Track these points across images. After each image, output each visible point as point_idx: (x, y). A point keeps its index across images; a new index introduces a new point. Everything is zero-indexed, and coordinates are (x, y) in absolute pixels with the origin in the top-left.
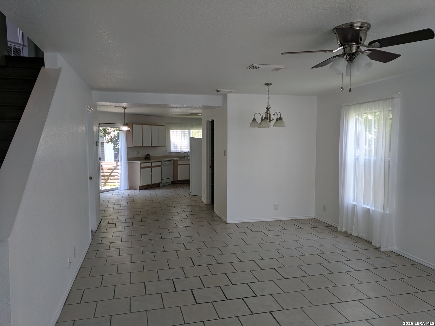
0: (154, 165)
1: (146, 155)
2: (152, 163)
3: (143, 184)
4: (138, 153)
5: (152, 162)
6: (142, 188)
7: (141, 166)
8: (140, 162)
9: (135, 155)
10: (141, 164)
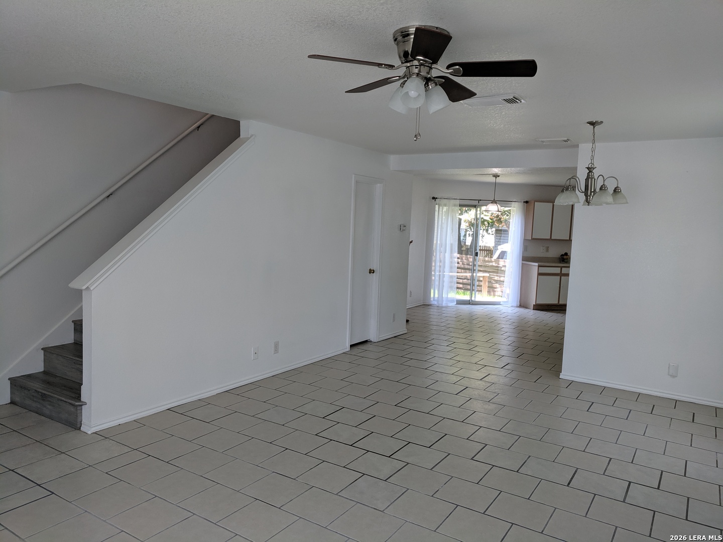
0: (565, 273)
1: (562, 255)
2: (563, 269)
3: (540, 302)
4: (547, 250)
5: (562, 267)
6: (539, 307)
7: (539, 272)
8: (537, 264)
9: (540, 252)
10: (540, 268)
